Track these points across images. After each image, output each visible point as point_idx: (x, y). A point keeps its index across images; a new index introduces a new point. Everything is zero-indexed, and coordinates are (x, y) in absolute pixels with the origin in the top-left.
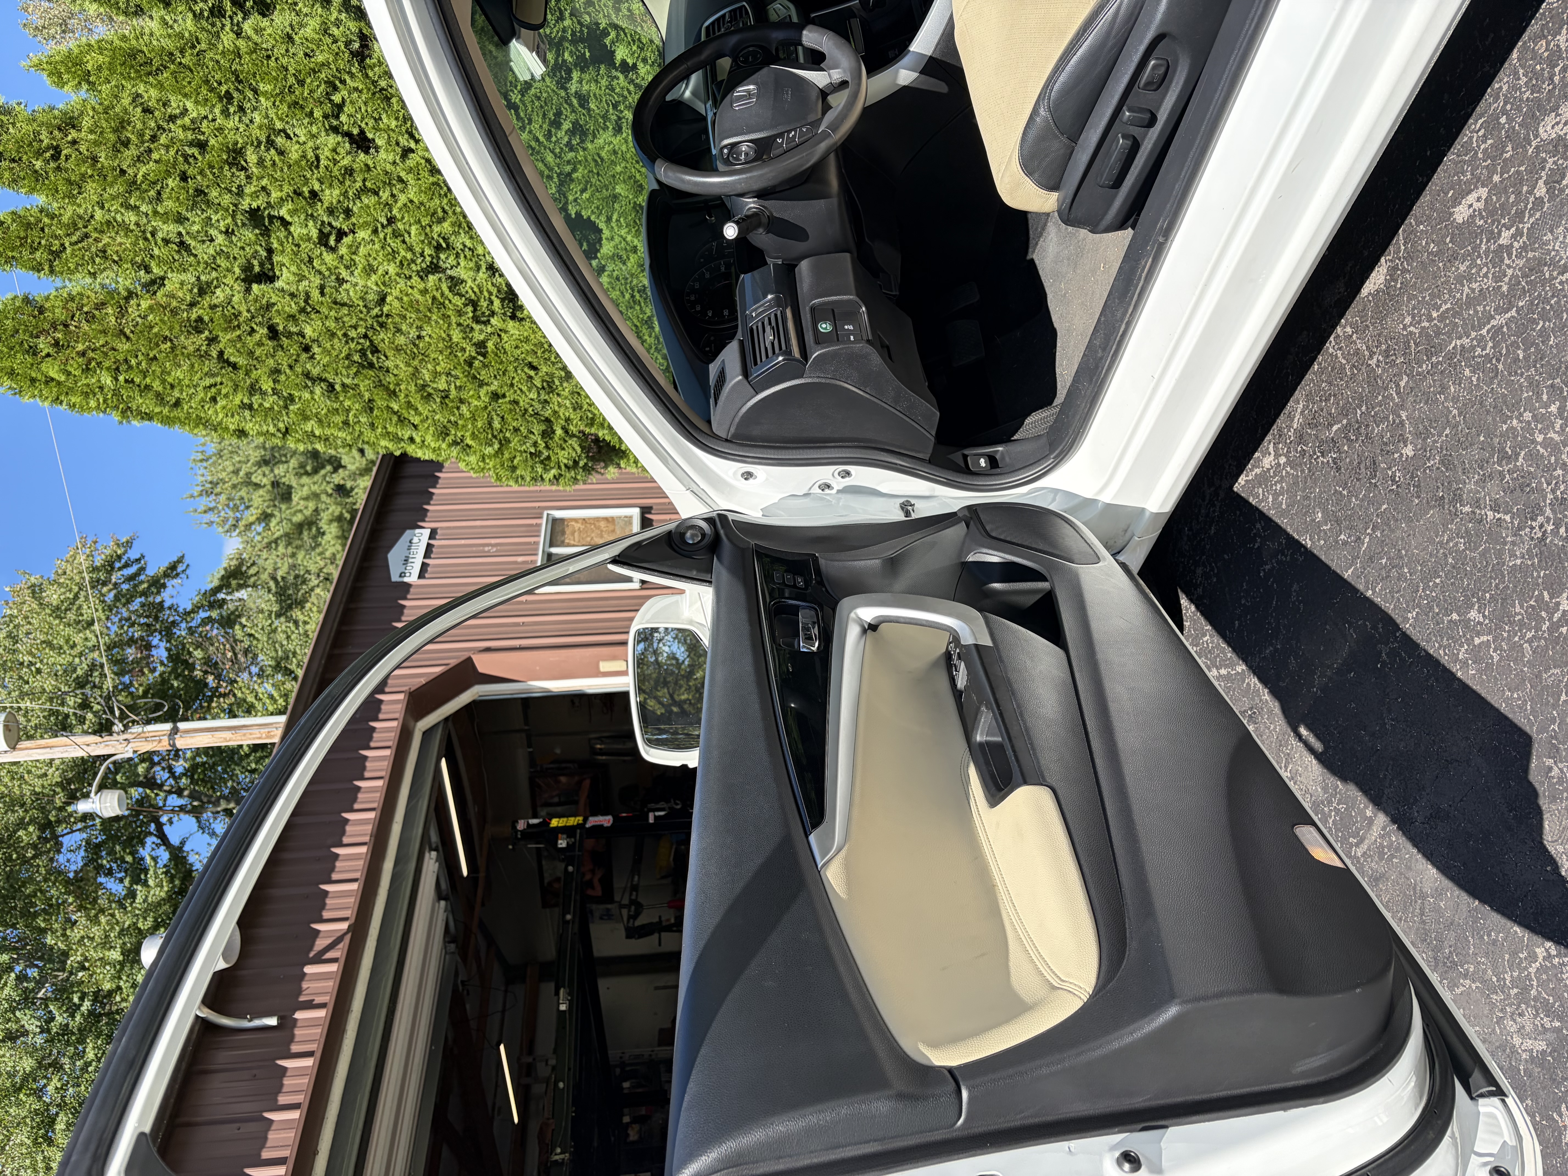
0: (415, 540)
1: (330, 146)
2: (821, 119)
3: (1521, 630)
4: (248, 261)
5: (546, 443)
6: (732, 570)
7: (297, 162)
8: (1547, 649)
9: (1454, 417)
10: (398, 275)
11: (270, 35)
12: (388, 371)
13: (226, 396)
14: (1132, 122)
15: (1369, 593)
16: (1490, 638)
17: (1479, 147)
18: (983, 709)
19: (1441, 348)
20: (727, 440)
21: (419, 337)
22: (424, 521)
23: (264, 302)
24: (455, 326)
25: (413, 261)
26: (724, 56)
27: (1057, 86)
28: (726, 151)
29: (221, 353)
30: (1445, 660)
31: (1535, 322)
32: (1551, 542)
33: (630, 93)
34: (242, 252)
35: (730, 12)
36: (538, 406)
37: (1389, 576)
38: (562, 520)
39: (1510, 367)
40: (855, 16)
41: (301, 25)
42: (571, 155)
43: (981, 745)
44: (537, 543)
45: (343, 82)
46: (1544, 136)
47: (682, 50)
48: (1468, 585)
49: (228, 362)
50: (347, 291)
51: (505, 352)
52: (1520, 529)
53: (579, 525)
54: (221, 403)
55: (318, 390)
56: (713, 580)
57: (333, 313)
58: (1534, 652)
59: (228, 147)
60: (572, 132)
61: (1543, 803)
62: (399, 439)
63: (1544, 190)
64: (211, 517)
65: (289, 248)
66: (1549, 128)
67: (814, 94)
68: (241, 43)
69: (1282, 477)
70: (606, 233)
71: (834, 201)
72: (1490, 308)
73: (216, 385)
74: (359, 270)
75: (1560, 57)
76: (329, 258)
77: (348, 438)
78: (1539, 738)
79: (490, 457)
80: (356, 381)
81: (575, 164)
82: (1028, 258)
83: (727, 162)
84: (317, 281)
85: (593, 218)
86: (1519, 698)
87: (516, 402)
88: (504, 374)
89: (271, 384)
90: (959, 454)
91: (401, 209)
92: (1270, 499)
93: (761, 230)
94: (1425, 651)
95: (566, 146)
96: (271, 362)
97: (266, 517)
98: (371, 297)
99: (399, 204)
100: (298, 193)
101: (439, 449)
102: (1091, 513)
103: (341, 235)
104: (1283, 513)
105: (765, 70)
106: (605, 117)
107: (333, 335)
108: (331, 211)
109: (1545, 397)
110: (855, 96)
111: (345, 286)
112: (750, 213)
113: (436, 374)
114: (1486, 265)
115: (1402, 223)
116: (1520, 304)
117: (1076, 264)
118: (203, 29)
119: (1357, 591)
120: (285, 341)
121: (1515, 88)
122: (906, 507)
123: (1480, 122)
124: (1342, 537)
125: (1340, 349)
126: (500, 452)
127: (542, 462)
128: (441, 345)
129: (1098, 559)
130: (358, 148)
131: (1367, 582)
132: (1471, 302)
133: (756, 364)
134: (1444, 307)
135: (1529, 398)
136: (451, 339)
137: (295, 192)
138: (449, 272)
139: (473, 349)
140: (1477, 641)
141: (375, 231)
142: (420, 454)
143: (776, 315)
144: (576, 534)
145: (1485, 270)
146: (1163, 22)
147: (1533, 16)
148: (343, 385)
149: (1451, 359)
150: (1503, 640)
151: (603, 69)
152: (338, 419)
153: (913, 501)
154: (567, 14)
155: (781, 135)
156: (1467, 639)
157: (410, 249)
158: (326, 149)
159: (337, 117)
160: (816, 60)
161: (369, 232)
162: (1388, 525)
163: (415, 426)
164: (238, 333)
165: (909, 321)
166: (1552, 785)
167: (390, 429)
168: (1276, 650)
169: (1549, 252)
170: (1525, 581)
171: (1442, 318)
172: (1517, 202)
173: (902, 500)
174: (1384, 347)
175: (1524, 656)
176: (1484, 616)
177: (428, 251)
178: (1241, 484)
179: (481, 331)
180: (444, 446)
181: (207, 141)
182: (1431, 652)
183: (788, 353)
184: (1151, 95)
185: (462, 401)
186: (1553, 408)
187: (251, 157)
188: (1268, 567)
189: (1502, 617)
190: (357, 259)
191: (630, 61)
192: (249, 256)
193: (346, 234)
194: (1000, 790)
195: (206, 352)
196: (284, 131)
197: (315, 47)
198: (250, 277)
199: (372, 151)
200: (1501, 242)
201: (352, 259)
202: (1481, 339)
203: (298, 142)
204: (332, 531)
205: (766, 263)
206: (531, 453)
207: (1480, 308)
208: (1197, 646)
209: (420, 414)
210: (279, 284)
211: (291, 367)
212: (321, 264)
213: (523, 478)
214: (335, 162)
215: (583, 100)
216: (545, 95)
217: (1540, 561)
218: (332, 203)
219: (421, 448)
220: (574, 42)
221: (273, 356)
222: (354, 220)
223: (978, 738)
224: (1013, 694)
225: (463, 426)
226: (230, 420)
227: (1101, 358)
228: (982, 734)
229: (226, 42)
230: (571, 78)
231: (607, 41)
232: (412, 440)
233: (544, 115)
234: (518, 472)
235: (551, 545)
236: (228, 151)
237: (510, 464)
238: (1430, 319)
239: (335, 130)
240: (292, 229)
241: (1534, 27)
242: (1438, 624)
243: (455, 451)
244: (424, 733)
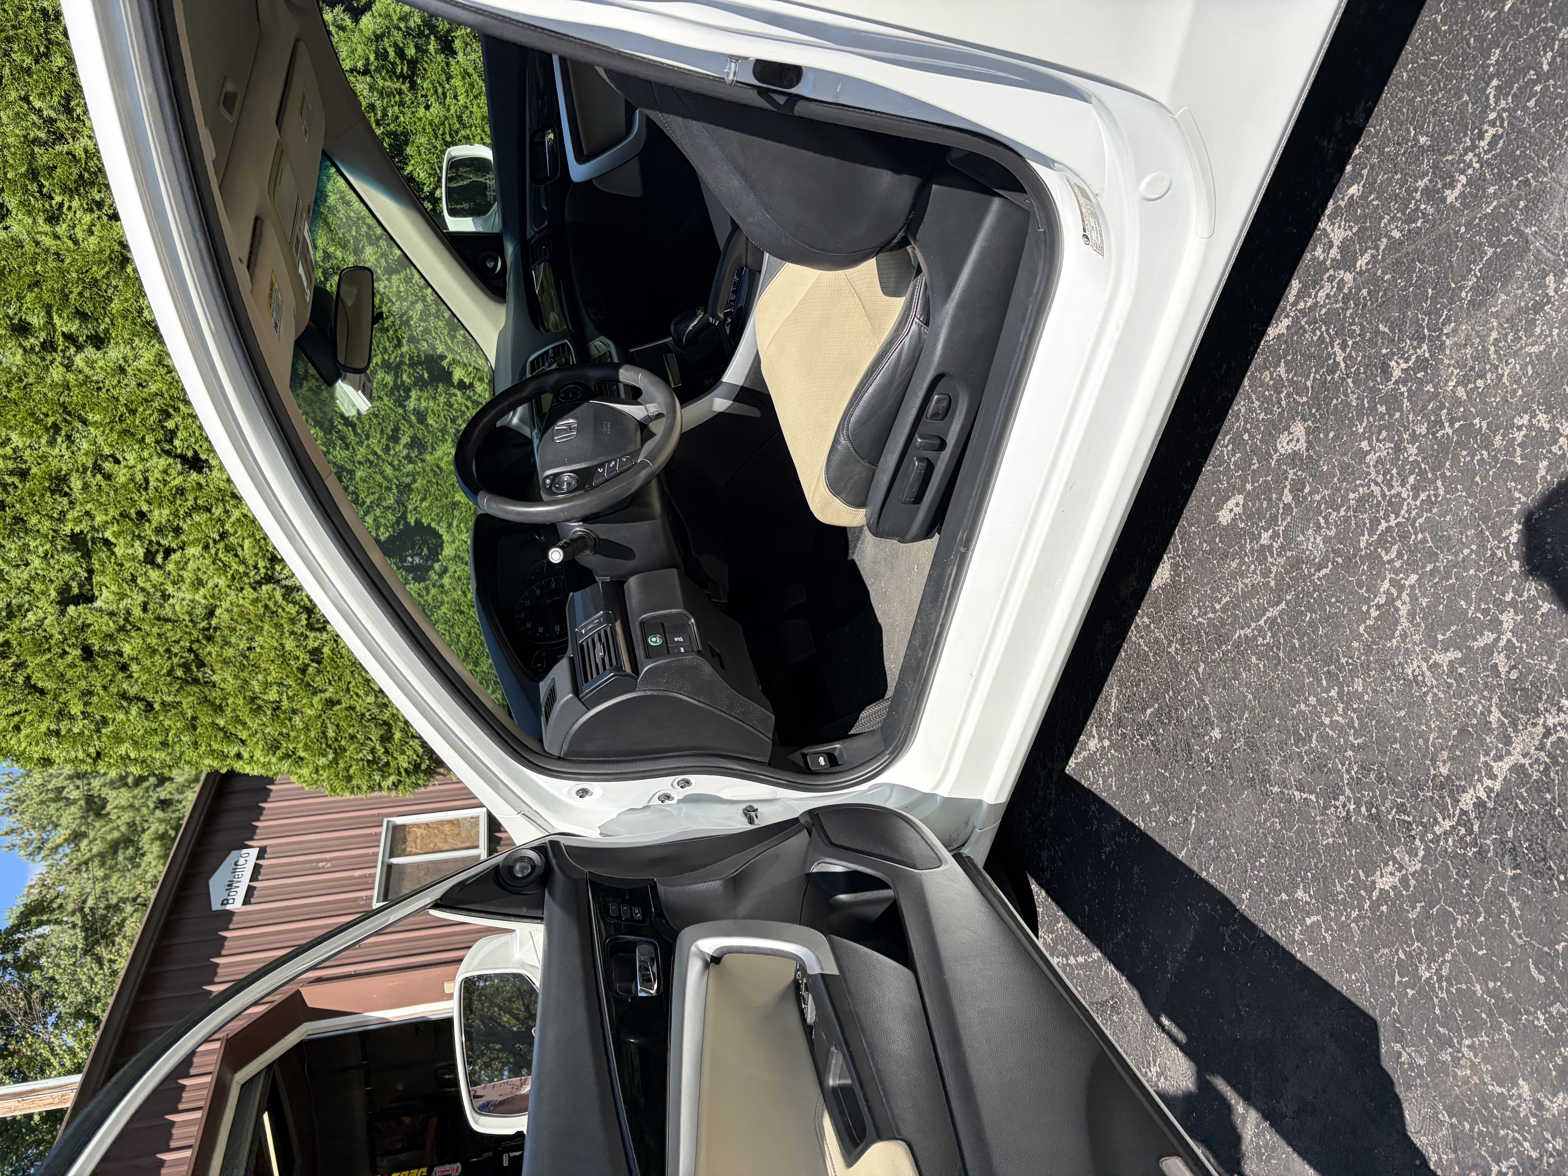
0: (241, 861)
1: (161, 468)
2: (639, 451)
3: (1346, 910)
4: (66, 584)
5: (385, 748)
6: (564, 907)
7: (124, 486)
8: (1373, 930)
9: (1250, 701)
10: (229, 586)
11: (102, 368)
12: (214, 686)
13: (31, 724)
14: (925, 447)
15: (1204, 874)
16: (1319, 918)
17: (1230, 459)
18: (833, 1049)
19: (1227, 638)
20: (559, 758)
21: (250, 649)
22: (252, 839)
23: (79, 623)
24: (287, 634)
25: (246, 574)
26: (545, 392)
27: (853, 419)
28: (548, 481)
29: (28, 678)
30: (1283, 941)
31: (1302, 614)
32: (1356, 820)
33: (468, 408)
34: (59, 575)
35: (553, 348)
36: (376, 711)
37: (1218, 857)
38: (404, 827)
39: (1289, 655)
40: (671, 352)
41: (136, 358)
42: (410, 467)
43: (834, 1089)
44: (377, 854)
45: (177, 410)
46: (1282, 451)
47: (509, 385)
48: (1291, 864)
49: (34, 687)
50: (173, 606)
51: (342, 657)
52: (1326, 808)
53: (422, 831)
54: (25, 731)
55: (134, 711)
56: (545, 916)
57: (155, 630)
58: (1361, 932)
59: (50, 475)
60: (410, 446)
61: (1400, 1090)
62: (225, 757)
63: (1290, 497)
64: (15, 839)
65: (110, 568)
66: (1285, 444)
67: (633, 426)
68: (71, 377)
69: (1108, 759)
70: (446, 537)
71: (658, 522)
72: (1264, 601)
73: (20, 712)
74: (187, 585)
75: (1283, 386)
76: (155, 575)
77: (168, 758)
78: (1384, 1022)
79: (323, 768)
80: (178, 699)
81: (413, 475)
82: (850, 558)
83: (550, 491)
84: (141, 598)
85: (433, 525)
86: (1357, 980)
87: (352, 708)
88: (340, 679)
89: (81, 707)
90: (798, 753)
91: (233, 524)
92: (1101, 782)
93: (588, 552)
94: (1264, 933)
95: (405, 458)
96: (83, 684)
97: (76, 837)
98: (199, 611)
99: (233, 519)
100: (124, 515)
101: (269, 763)
102: (930, 809)
103: (168, 552)
104: (1115, 796)
105: (585, 405)
106: (444, 431)
107: (154, 652)
108: (159, 530)
109: (1324, 683)
110: (670, 428)
111: (171, 601)
112: (575, 536)
113: (267, 685)
114: (1253, 562)
115: (1176, 525)
116: (1288, 598)
117: (892, 564)
118: (33, 363)
119: (1192, 872)
120: (100, 661)
121: (1251, 410)
122: (750, 813)
123: (1227, 438)
124: (1171, 818)
125: (1142, 637)
126: (335, 761)
127: (380, 769)
128: (272, 654)
129: (940, 862)
130: (190, 468)
131: (1200, 863)
132: (1248, 595)
133: (586, 680)
134: (1224, 601)
135: (1311, 684)
136: (283, 648)
137: (121, 515)
138: (284, 582)
139: (307, 656)
140: (1308, 921)
141: (206, 547)
142: (247, 770)
143: (606, 631)
144: (419, 841)
145: (1253, 567)
146: (940, 364)
147: (1255, 351)
148: (163, 703)
149: (1238, 647)
150: (1331, 920)
151: (441, 388)
152: (157, 739)
153: (756, 806)
154: (404, 341)
155: (602, 465)
156: (1299, 920)
157: (243, 562)
158: (156, 471)
159: (170, 442)
160: (634, 395)
161: (200, 548)
162: (1210, 805)
163: (243, 742)
164: (48, 656)
165: (740, 627)
166: (1405, 1072)
167: (215, 746)
168: (1127, 935)
169: (1304, 551)
170: (1340, 860)
171: (1224, 609)
172: (1270, 508)
173: (744, 806)
174: (1179, 636)
175: (1353, 935)
176: (1310, 896)
177: (261, 564)
178: (1072, 766)
179: (316, 638)
180: (274, 760)
181: (30, 469)
182: (1269, 933)
183: (619, 668)
184: (938, 424)
185: (294, 712)
186: (1333, 693)
187: (76, 483)
188: (1108, 849)
189: (1326, 897)
190: (185, 574)
191: (467, 381)
192: (67, 578)
193: (174, 551)
194: (856, 1145)
195: (11, 679)
196: (113, 456)
197: (147, 378)
198: (66, 599)
199: (206, 470)
200: (1263, 542)
201: (179, 575)
202: (1260, 629)
203: (126, 466)
204: (152, 851)
205: (595, 582)
206: (368, 761)
207: (1255, 601)
208: (1052, 932)
209: (249, 728)
210: (98, 604)
211: (105, 688)
212: (145, 582)
213: (359, 788)
214: (165, 483)
215: (421, 417)
216: (382, 413)
217: (1349, 840)
218: (161, 523)
219: (249, 763)
220: (413, 364)
221: (85, 678)
222: (183, 537)
223: (831, 1083)
224: (863, 1030)
225: (295, 738)
226: (34, 748)
227: (922, 658)
228: (834, 1079)
229: (55, 376)
230: (410, 397)
231: (445, 364)
232: (239, 756)
233: (382, 432)
234: (354, 782)
235: (391, 856)
236: (51, 479)
237: (345, 774)
238: (1214, 611)
239: (168, 453)
240: (116, 550)
241: (1258, 360)
242: (1271, 905)
243: (285, 766)
244: (243, 1086)
